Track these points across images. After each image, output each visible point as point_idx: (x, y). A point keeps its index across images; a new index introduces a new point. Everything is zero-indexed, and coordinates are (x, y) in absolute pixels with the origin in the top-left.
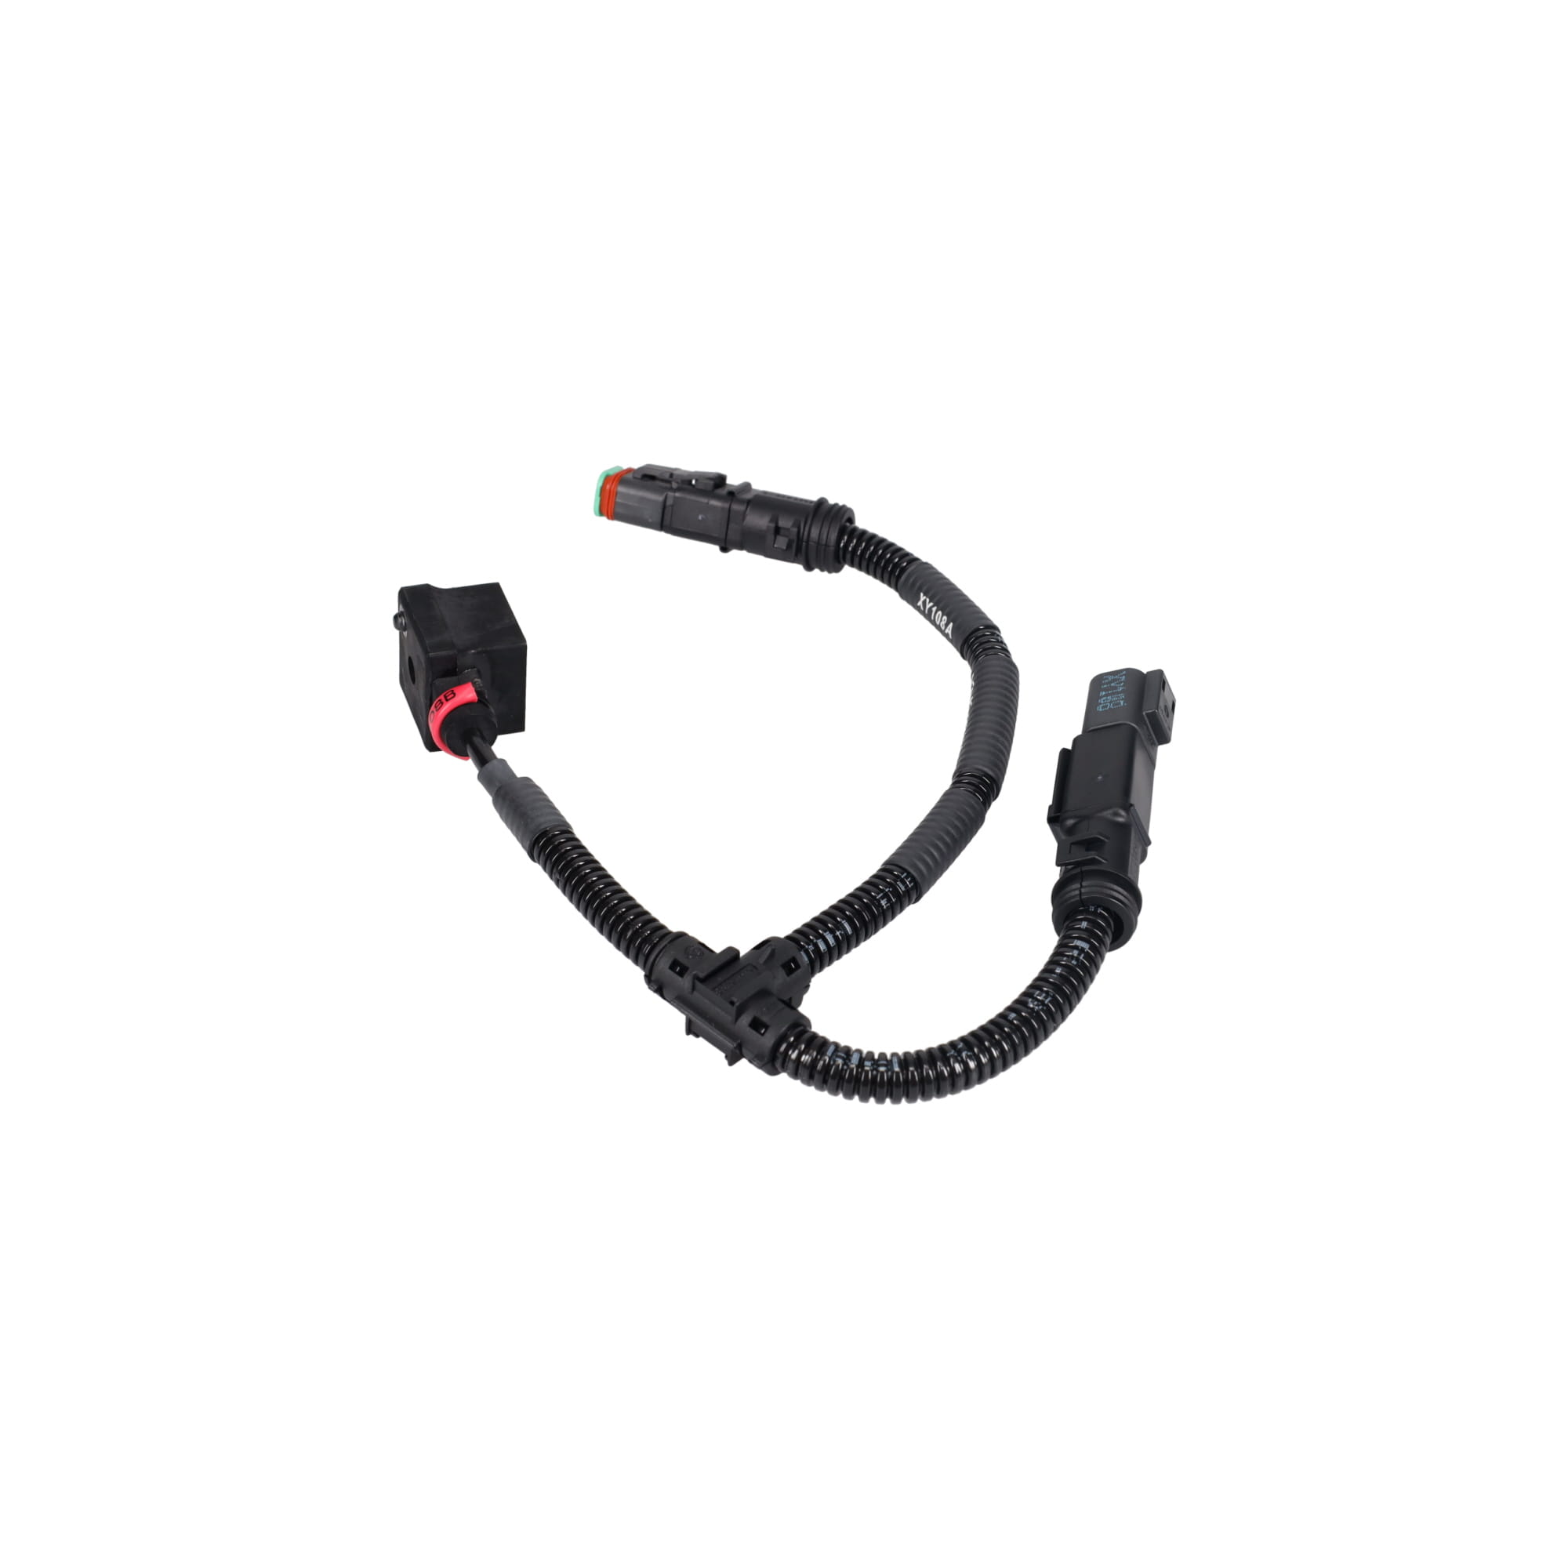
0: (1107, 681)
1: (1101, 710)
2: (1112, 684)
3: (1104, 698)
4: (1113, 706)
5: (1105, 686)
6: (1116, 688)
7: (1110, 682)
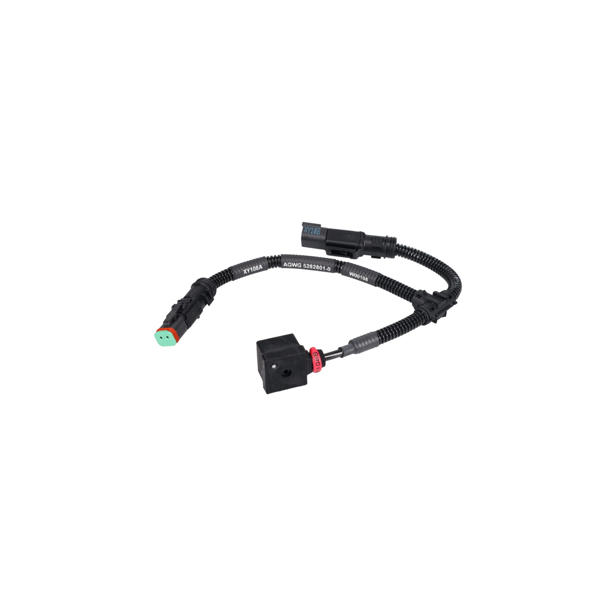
1: (319, 233)
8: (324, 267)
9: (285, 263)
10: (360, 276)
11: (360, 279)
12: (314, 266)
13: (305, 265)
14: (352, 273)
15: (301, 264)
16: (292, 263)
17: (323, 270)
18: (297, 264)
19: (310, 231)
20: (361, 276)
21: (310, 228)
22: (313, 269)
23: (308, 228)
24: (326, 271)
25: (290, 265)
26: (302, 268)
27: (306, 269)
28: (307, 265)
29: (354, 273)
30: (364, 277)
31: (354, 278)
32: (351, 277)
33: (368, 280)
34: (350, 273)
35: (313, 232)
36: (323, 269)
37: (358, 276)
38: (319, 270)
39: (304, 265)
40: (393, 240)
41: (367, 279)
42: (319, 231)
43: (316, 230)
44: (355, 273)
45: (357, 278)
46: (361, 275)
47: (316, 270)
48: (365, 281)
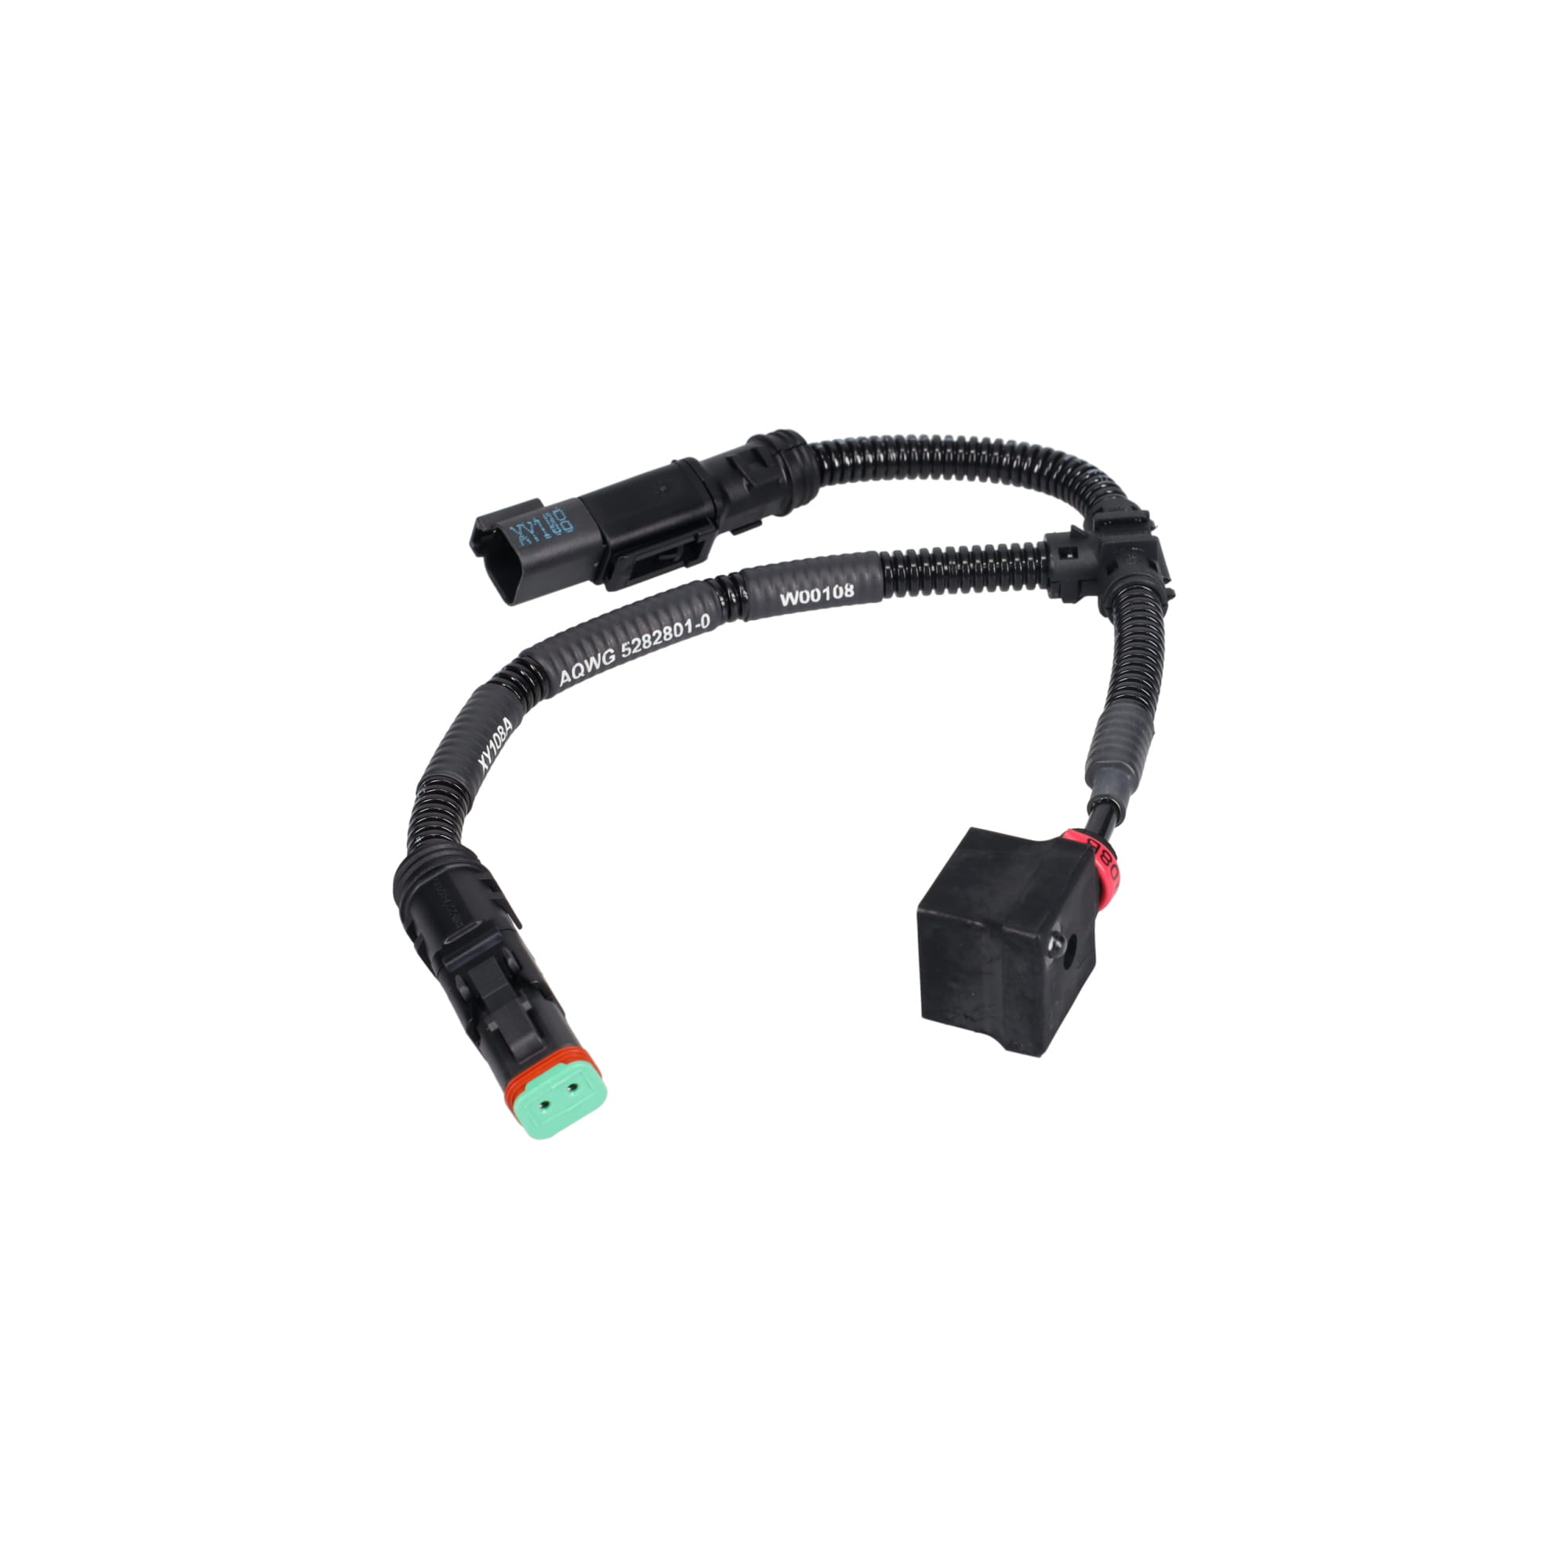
0: (528, 540)
1: (572, 527)
2: (532, 532)
3: (554, 532)
4: (563, 517)
5: (536, 538)
6: (537, 528)
7: (531, 537)
8: (689, 623)
9: (564, 673)
10: (821, 591)
11: (824, 604)
12: (657, 635)
13: (626, 647)
14: (790, 595)
15: (612, 651)
16: (586, 662)
17: (686, 635)
18: (599, 655)
19: (541, 535)
20: (827, 590)
21: (529, 523)
22: (654, 648)
23: (523, 525)
24: (697, 631)
25: (578, 670)
26: (620, 660)
27: (634, 657)
28: (633, 642)
29: (797, 593)
30: (837, 586)
31: (800, 608)
32: (791, 609)
33: (854, 590)
34: (782, 596)
35: (549, 531)
36: (686, 629)
37: (812, 596)
38: (675, 640)
39: (623, 650)
40: (787, 441)
41: (850, 591)
42: (563, 521)
43: (552, 520)
44: (801, 588)
45: (811, 606)
46: (825, 587)
47: (665, 644)
48: (845, 601)
